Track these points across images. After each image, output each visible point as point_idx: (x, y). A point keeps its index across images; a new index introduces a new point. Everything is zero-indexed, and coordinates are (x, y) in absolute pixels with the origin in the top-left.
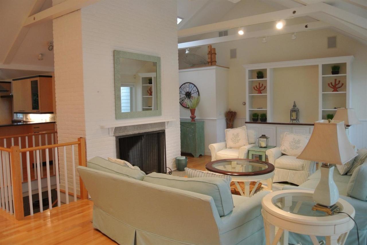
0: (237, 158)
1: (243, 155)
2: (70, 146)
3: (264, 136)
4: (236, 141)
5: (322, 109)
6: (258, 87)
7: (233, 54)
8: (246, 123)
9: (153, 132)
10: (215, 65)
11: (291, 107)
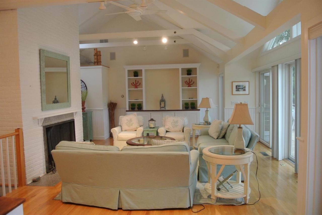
0: (136, 137)
1: (140, 134)
2: (4, 139)
3: (152, 120)
4: (130, 125)
5: (182, 99)
6: (135, 83)
7: (113, 56)
8: (127, 111)
9: (67, 121)
10: (100, 65)
11: (160, 98)
